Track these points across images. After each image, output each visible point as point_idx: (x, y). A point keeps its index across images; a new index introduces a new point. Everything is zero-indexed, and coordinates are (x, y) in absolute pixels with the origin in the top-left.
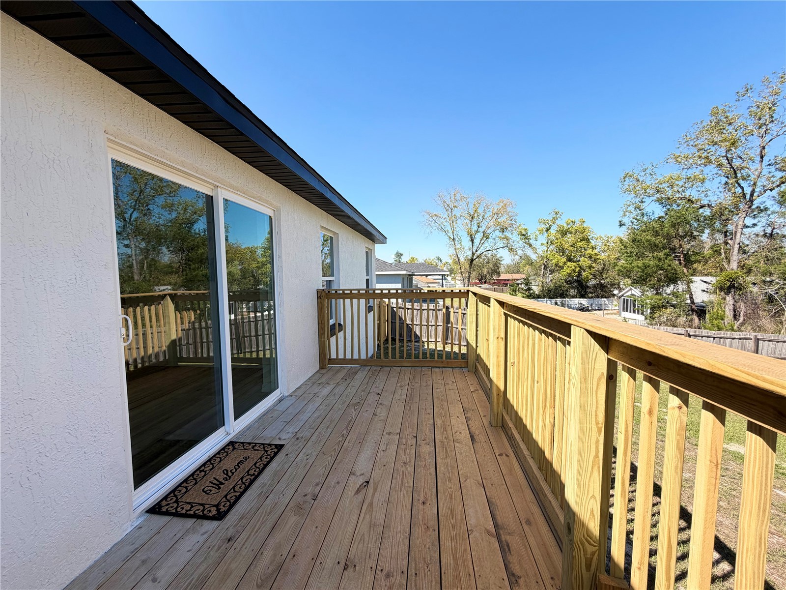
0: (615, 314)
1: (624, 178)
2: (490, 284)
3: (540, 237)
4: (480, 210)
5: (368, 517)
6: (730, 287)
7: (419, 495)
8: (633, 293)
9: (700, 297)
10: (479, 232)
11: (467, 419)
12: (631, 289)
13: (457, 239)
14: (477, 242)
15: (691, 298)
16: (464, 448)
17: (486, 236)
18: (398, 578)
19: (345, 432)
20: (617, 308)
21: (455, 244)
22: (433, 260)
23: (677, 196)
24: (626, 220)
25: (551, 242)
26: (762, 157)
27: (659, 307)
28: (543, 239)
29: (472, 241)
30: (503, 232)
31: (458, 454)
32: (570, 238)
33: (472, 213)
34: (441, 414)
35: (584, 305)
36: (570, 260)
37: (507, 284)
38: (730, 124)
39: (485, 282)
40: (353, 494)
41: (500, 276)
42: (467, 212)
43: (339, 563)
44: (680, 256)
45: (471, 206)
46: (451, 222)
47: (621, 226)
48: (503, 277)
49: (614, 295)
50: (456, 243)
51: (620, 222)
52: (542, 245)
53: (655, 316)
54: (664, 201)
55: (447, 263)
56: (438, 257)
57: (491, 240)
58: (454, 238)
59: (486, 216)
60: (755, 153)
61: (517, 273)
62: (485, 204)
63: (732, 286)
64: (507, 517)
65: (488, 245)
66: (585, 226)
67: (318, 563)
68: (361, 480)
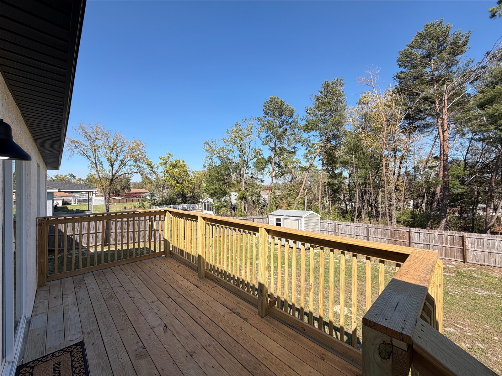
0: (201, 212)
1: (205, 144)
2: (122, 196)
3: (160, 167)
4: (119, 145)
5: (181, 336)
6: (243, 198)
7: (195, 317)
8: (208, 200)
9: (234, 202)
10: (117, 160)
11: (187, 280)
12: (207, 199)
13: (98, 163)
14: (116, 167)
15: (231, 202)
16: (197, 292)
17: (123, 163)
18: (214, 343)
19: (122, 314)
20: (201, 208)
21: (96, 167)
22: (65, 176)
23: (225, 156)
24: (206, 165)
25: (167, 171)
26: (249, 147)
27: (220, 208)
28: (162, 169)
29: (112, 166)
30: (136, 162)
31: (197, 295)
32: (177, 170)
33: (112, 146)
34: (172, 282)
35: (185, 208)
36: (178, 183)
37: (136, 196)
38: (240, 131)
39: (119, 195)
40: (164, 334)
41: (130, 191)
42: (107, 145)
43: (187, 356)
44: (226, 184)
45: (111, 141)
46: (93, 150)
47: (204, 167)
48: (133, 191)
49: (199, 202)
50: (98, 166)
51: (204, 165)
52: (161, 172)
53: (219, 212)
54: (221, 158)
55: (81, 179)
56: (72, 174)
57: (127, 167)
58: (96, 162)
59: (123, 150)
60: (247, 144)
61: (142, 189)
62: (122, 141)
63: (243, 197)
64: (231, 305)
65: (125, 170)
66: (185, 163)
67: (177, 363)
68: (161, 328)
